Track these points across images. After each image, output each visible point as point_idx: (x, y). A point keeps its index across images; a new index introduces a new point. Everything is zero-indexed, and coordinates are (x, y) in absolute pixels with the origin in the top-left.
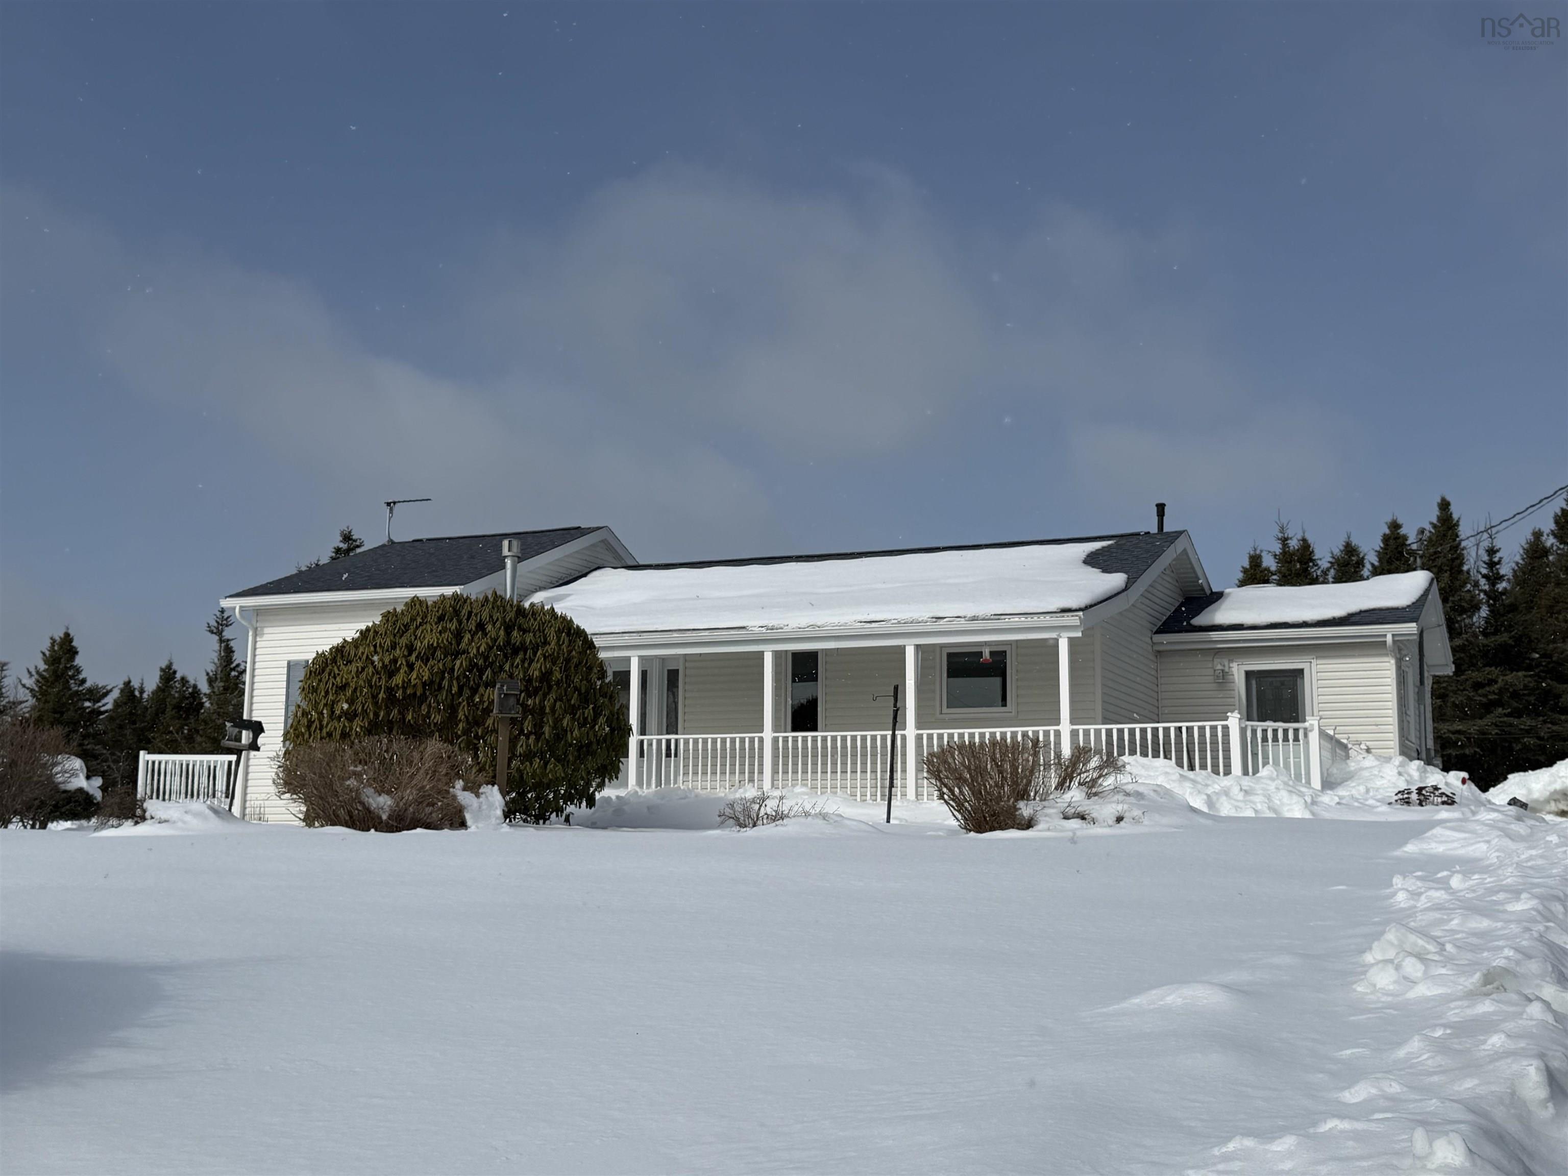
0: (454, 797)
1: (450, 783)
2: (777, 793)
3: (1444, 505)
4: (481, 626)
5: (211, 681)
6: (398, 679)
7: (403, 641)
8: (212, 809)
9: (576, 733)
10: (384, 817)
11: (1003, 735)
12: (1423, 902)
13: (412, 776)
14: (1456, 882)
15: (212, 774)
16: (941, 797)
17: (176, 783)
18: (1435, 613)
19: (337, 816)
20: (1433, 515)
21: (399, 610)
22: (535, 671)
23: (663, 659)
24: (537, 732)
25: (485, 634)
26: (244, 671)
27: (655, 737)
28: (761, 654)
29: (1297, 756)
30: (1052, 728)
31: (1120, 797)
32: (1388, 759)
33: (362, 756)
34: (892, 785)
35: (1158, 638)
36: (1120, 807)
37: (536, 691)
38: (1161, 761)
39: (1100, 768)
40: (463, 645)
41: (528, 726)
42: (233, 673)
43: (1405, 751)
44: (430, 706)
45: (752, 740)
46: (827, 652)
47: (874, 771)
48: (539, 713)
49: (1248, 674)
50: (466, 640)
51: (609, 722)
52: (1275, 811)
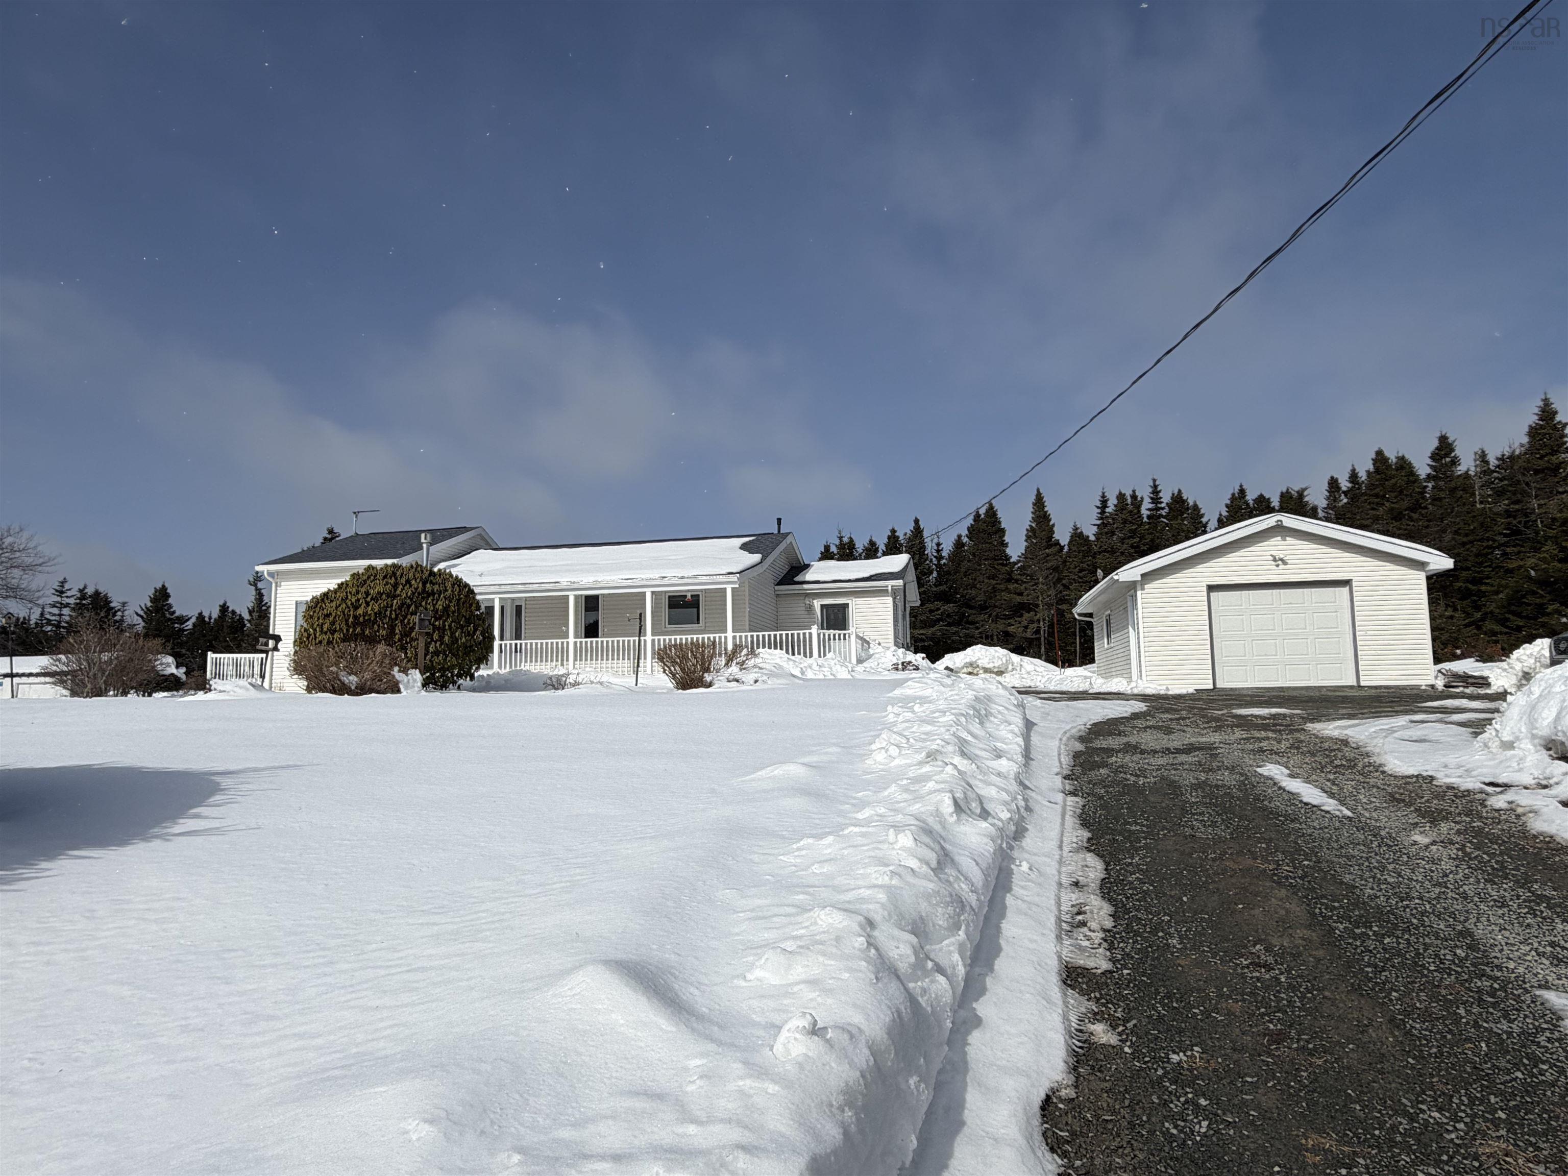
0: (394, 676)
1: (391, 669)
2: (576, 672)
3: (917, 521)
4: (408, 581)
5: (250, 612)
6: (360, 611)
7: (363, 590)
8: (250, 684)
9: (464, 639)
10: (353, 688)
11: (698, 638)
12: (901, 719)
13: (369, 665)
14: (917, 708)
15: (252, 665)
16: (664, 671)
17: (230, 670)
18: (911, 575)
19: (325, 688)
20: (912, 525)
21: (360, 572)
22: (440, 605)
23: (513, 600)
24: (441, 638)
25: (411, 586)
26: (270, 607)
27: (508, 642)
28: (568, 596)
29: (845, 648)
30: (723, 635)
31: (757, 670)
32: (888, 648)
33: (340, 654)
34: (638, 666)
35: (777, 588)
36: (756, 675)
37: (440, 618)
38: (778, 650)
39: (747, 655)
40: (398, 592)
41: (436, 636)
42: (264, 608)
43: (896, 644)
44: (379, 626)
45: (562, 643)
46: (603, 595)
47: (629, 659)
48: (442, 630)
49: (822, 606)
50: (400, 589)
51: (483, 634)
52: (834, 675)
